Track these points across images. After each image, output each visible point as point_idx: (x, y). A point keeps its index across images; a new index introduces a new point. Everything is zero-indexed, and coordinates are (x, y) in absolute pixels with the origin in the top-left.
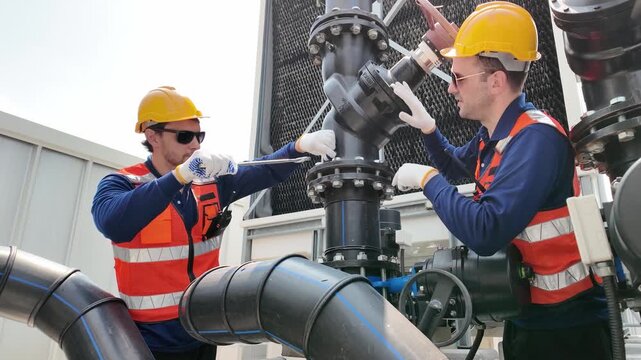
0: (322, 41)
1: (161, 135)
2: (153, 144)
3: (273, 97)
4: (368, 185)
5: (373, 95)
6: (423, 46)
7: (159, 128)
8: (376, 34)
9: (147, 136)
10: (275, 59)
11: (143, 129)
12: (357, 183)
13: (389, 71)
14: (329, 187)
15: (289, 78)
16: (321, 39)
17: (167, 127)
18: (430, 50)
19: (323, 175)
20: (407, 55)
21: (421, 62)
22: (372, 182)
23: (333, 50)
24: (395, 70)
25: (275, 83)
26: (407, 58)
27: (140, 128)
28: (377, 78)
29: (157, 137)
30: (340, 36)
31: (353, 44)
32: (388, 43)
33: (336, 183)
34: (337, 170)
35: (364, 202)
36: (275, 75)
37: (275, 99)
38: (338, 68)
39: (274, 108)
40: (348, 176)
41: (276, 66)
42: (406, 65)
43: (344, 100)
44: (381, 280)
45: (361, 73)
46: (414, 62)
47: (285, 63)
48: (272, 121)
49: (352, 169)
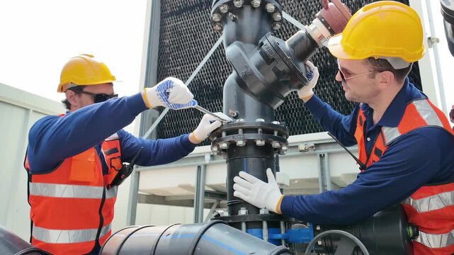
0: (225, 12)
1: (80, 96)
2: (72, 102)
3: (160, 43)
4: (268, 145)
5: (273, 64)
6: (316, 22)
7: (78, 90)
8: (273, 8)
9: (67, 95)
10: (163, 10)
11: (64, 89)
12: (259, 143)
13: (286, 42)
14: (232, 145)
15: (175, 28)
16: (224, 9)
17: (85, 90)
18: (324, 27)
19: (227, 134)
20: (303, 30)
21: (315, 36)
22: (271, 141)
23: (234, 20)
24: (291, 43)
25: (162, 31)
26: (302, 31)
27: (61, 89)
28: (277, 49)
29: (77, 98)
30: (242, 8)
31: (252, 16)
32: (281, 15)
33: (240, 143)
34: (240, 131)
35: (264, 159)
36: (162, 24)
37: (162, 46)
38: (239, 36)
39: (161, 53)
40: (251, 136)
41: (164, 16)
42: (302, 38)
43: (247, 67)
44: (280, 232)
45: (262, 44)
46: (308, 36)
47: (172, 14)
48: (159, 65)
49: (254, 130)
